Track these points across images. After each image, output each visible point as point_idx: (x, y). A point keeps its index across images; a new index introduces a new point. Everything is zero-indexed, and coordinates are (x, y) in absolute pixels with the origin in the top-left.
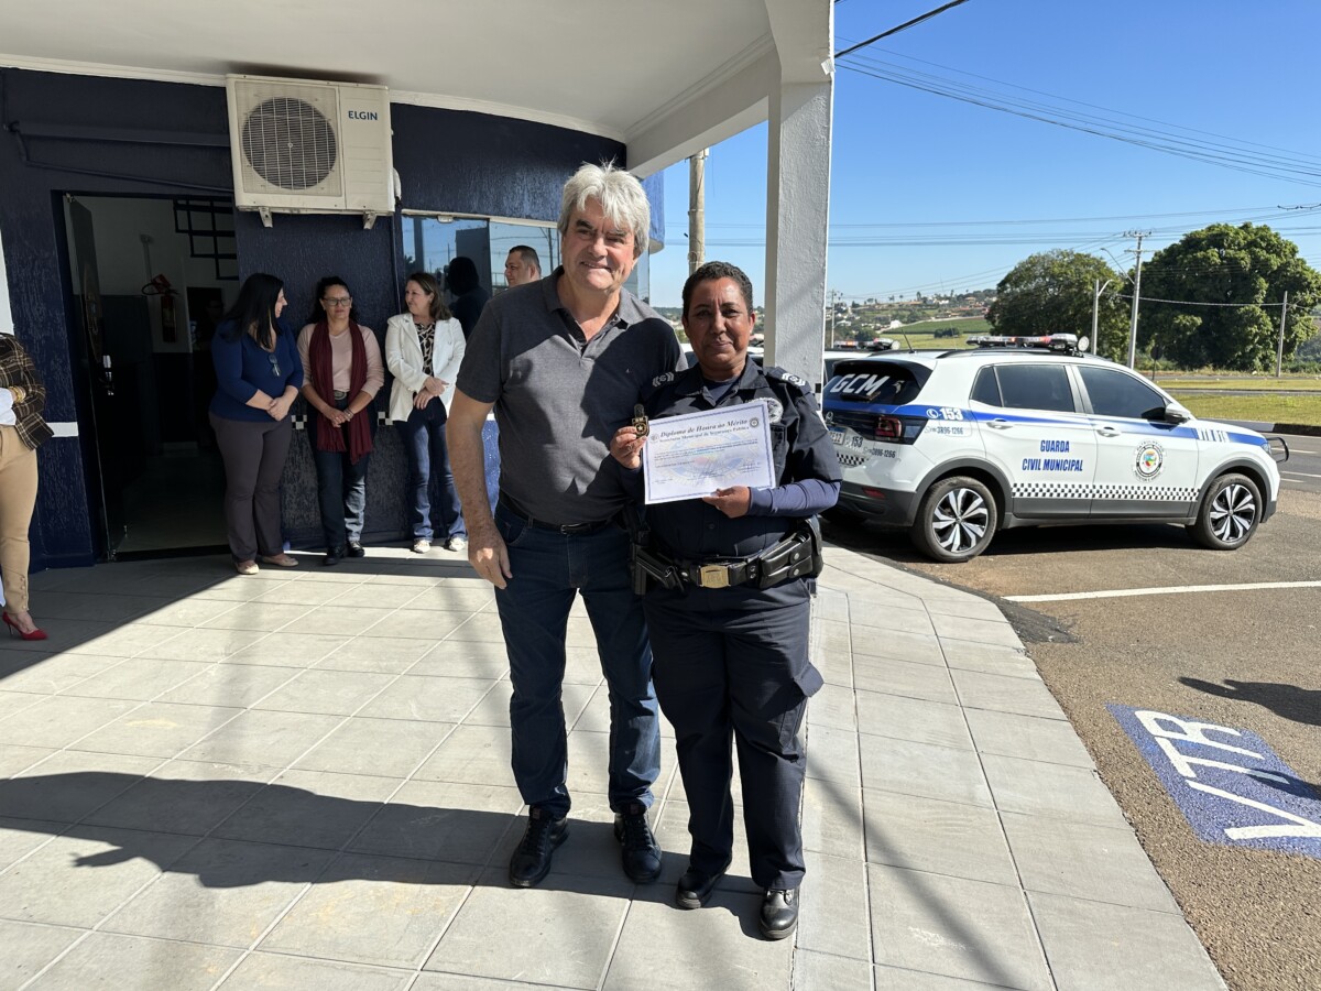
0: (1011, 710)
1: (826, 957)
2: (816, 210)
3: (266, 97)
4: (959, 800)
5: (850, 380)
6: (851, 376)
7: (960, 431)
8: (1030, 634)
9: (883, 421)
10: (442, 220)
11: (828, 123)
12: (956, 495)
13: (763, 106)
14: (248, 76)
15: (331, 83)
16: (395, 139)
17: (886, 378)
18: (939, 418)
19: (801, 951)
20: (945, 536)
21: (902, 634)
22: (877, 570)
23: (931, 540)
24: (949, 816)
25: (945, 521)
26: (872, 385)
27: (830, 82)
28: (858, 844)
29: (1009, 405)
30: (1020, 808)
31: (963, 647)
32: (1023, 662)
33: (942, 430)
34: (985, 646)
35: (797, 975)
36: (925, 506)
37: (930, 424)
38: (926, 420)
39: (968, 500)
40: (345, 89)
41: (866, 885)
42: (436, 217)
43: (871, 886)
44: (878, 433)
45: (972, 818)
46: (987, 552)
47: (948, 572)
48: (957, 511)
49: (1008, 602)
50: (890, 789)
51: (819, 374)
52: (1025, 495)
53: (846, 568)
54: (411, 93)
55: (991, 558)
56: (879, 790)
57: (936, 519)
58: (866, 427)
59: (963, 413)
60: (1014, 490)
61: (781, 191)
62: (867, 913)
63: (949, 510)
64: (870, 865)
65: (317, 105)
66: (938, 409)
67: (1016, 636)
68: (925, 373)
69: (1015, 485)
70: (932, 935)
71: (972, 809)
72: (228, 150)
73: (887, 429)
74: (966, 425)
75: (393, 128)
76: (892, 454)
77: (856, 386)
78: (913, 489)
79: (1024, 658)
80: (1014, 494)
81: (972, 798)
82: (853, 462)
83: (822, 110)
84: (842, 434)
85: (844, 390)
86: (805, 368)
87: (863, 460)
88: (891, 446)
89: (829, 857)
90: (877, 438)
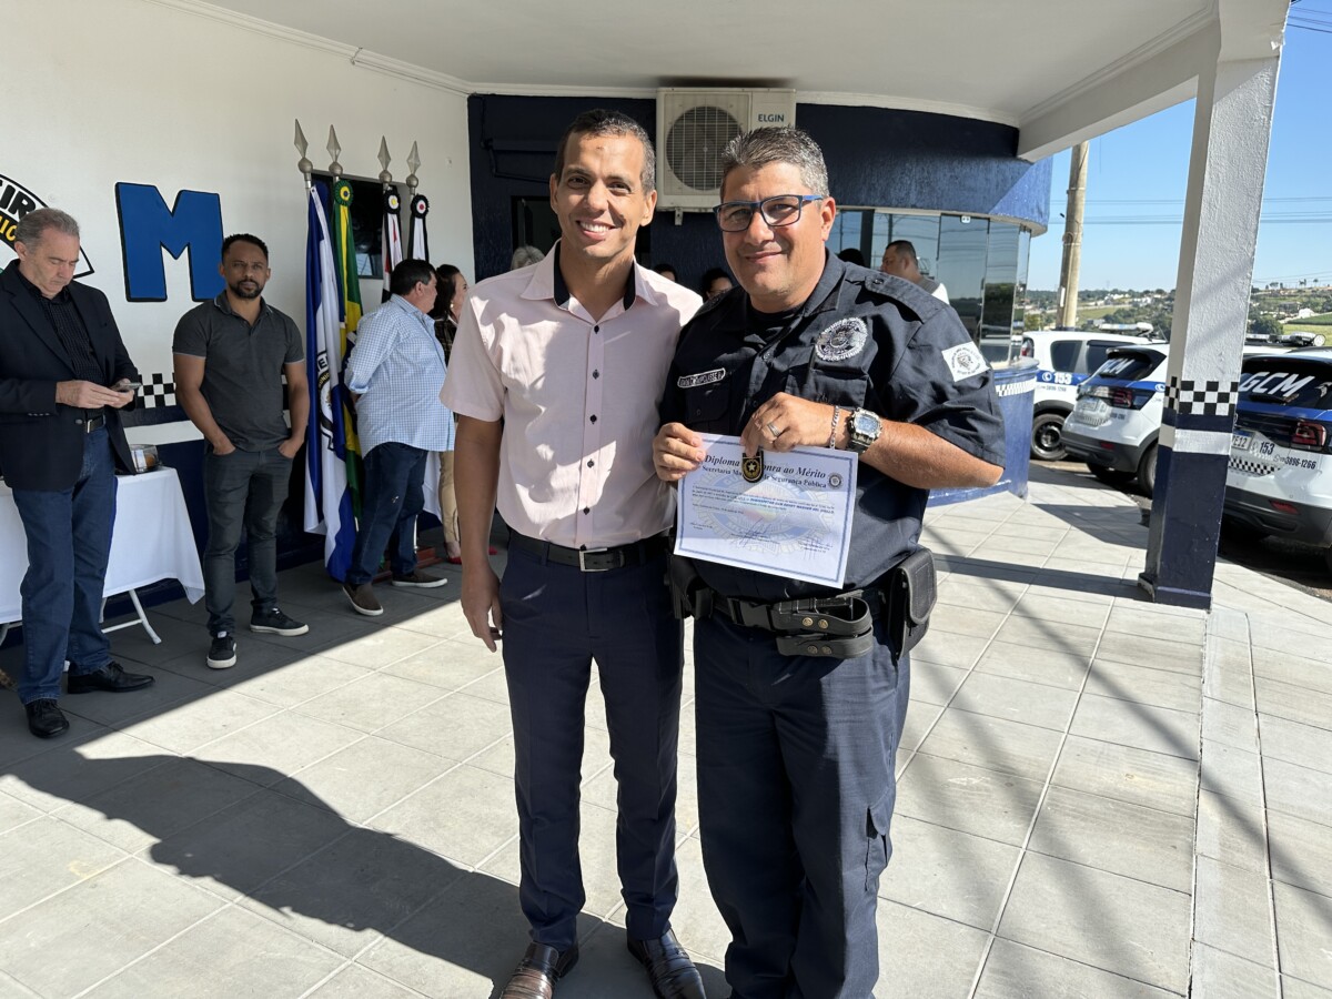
1: (1227, 956)
2: (1248, 195)
3: (689, 107)
5: (1262, 379)
6: (1264, 374)
9: (1302, 426)
11: (1271, 102)
13: (1192, 85)
14: (676, 89)
15: (746, 89)
17: (1310, 378)
19: (1199, 944)
22: (1282, 593)
26: (1291, 385)
27: (1278, 57)
28: (1260, 860)
35: (1196, 964)
40: (758, 93)
41: (1270, 900)
43: (1277, 902)
44: (1295, 439)
50: (1298, 814)
51: (1235, 372)
53: (1243, 587)
54: (814, 93)
56: (1286, 814)
58: (1280, 432)
61: (1207, 176)
62: (1273, 926)
64: (1275, 882)
65: (732, 112)
73: (1305, 436)
76: (1312, 465)
77: (1270, 386)
82: (1259, 471)
83: (1265, 88)
84: (1249, 439)
85: (1254, 391)
86: (1221, 366)
87: (1272, 469)
88: (1310, 456)
89: (1228, 866)
90: (1293, 445)
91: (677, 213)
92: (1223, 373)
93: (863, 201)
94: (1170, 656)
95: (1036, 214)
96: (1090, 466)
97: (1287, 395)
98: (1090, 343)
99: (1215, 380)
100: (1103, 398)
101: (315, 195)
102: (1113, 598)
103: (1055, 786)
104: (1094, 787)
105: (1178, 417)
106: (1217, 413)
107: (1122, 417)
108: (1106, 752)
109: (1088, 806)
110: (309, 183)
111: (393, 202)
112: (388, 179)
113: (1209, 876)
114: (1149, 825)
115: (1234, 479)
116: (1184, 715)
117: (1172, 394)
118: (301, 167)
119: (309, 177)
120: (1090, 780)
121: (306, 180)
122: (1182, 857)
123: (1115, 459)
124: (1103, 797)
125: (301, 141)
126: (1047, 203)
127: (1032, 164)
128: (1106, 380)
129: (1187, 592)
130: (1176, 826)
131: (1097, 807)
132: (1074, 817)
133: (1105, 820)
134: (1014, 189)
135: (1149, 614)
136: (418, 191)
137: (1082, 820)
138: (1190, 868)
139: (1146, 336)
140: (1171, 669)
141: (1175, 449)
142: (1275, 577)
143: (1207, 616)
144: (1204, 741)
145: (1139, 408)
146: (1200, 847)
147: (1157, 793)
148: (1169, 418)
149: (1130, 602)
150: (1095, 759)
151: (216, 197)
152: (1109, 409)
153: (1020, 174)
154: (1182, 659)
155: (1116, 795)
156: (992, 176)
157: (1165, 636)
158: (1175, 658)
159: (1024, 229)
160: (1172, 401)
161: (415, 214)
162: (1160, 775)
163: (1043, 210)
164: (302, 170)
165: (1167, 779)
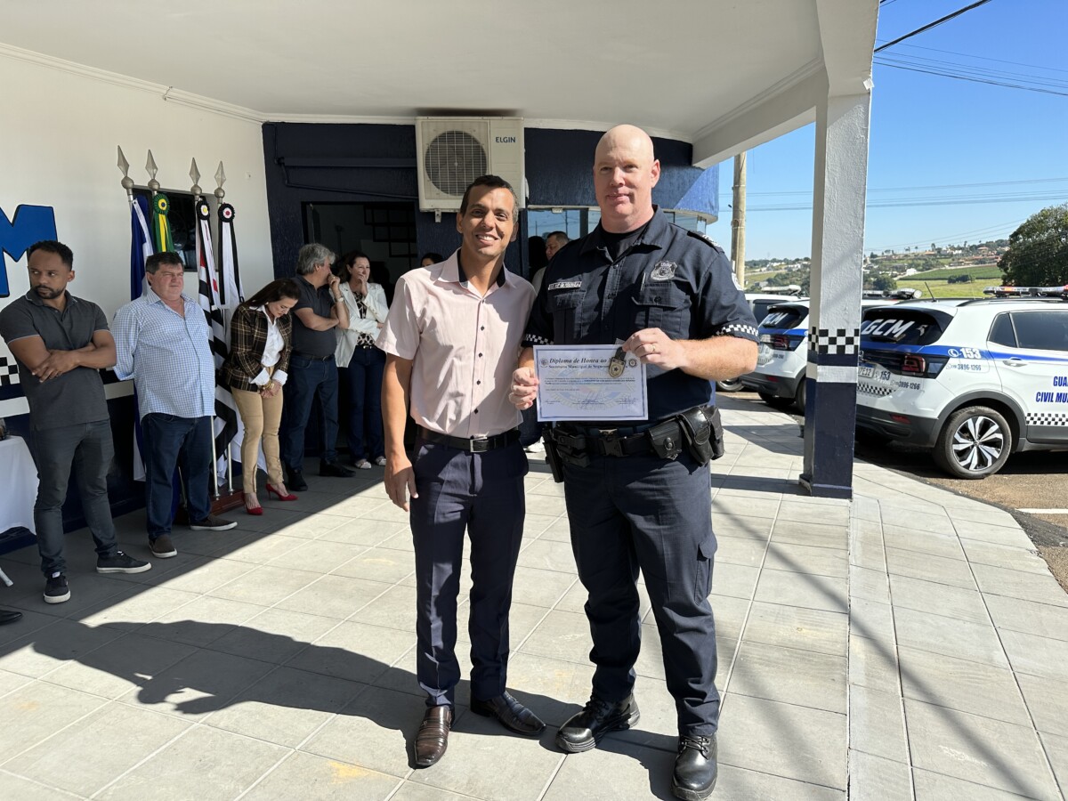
0: (1025, 598)
1: (873, 757)
2: (856, 193)
3: (441, 132)
4: (979, 661)
5: (879, 324)
6: (880, 321)
7: (978, 367)
8: (1042, 540)
9: (908, 359)
10: (555, 211)
11: (867, 126)
12: (974, 423)
13: (812, 113)
14: (430, 118)
15: (485, 118)
16: (526, 153)
17: (911, 323)
18: (959, 357)
19: (854, 751)
20: (965, 457)
21: (927, 533)
22: (903, 482)
23: (950, 459)
24: (971, 671)
25: (964, 444)
26: (899, 328)
27: (869, 94)
28: (895, 684)
29: (1024, 345)
30: (1033, 671)
31: (981, 547)
32: (1036, 561)
33: (961, 367)
34: (1001, 547)
35: (852, 766)
36: (946, 430)
37: (951, 361)
38: (948, 358)
39: (985, 427)
40: (494, 120)
41: (903, 713)
42: (551, 209)
43: (907, 714)
44: (904, 368)
45: (991, 674)
46: (1001, 472)
47: (967, 487)
48: (975, 436)
49: (1022, 513)
50: (920, 647)
51: (856, 321)
52: (1038, 423)
53: (875, 480)
54: (538, 120)
55: (1005, 477)
56: (911, 647)
57: (956, 442)
58: (893, 363)
59: (982, 353)
60: (1028, 418)
61: (826, 179)
62: (905, 732)
63: (967, 435)
64: (906, 699)
65: (475, 135)
66: (958, 349)
67: (1030, 540)
68: (947, 319)
69: (1029, 415)
70: (959, 753)
71: (991, 668)
72: (414, 169)
73: (911, 365)
74: (984, 363)
75: (526, 147)
76: (917, 387)
77: (885, 329)
78: (935, 416)
79: (1037, 558)
80: (1028, 422)
81: (991, 660)
82: (881, 393)
83: (862, 115)
84: (872, 369)
85: (874, 333)
86: (846, 317)
87: (890, 391)
88: (916, 380)
89: (872, 691)
90: (903, 373)
91: (437, 213)
92: (848, 322)
93: (579, 201)
94: (824, 536)
95: (709, 208)
96: (761, 395)
97: (896, 336)
98: (755, 302)
99: (843, 328)
100: (766, 343)
101: (137, 206)
102: (781, 494)
103: (746, 642)
104: (774, 639)
105: (819, 357)
106: (846, 352)
107: (782, 357)
108: (781, 612)
109: (771, 655)
110: (132, 197)
111: (204, 210)
112: (198, 192)
113: (859, 699)
114: (815, 665)
115: (862, 399)
116: (836, 579)
117: (814, 340)
118: (124, 185)
119: (131, 193)
120: (770, 635)
121: (129, 195)
122: (839, 687)
123: (779, 389)
124: (781, 646)
125: (124, 164)
126: (716, 199)
127: (703, 170)
128: (768, 329)
129: (835, 487)
130: (834, 664)
131: (776, 655)
132: (760, 664)
133: (783, 664)
134: (691, 190)
135: (807, 505)
136: (225, 201)
137: (766, 666)
138: (845, 694)
139: (796, 295)
140: (826, 546)
141: (818, 381)
142: (898, 471)
143: (850, 504)
144: (852, 599)
145: (794, 349)
146: (852, 678)
147: (820, 640)
148: (812, 358)
149: (794, 497)
150: (774, 618)
151: (51, 209)
152: (771, 351)
153: (695, 178)
154: (833, 538)
155: (790, 644)
156: (674, 180)
157: (820, 521)
158: (829, 537)
159: (700, 219)
160: (813, 345)
161: (222, 219)
162: (821, 626)
163: (714, 204)
164: (125, 186)
165: (827, 630)
